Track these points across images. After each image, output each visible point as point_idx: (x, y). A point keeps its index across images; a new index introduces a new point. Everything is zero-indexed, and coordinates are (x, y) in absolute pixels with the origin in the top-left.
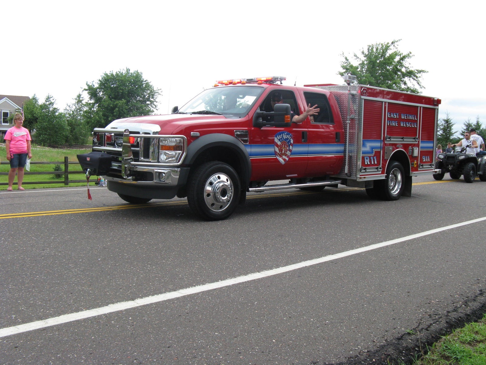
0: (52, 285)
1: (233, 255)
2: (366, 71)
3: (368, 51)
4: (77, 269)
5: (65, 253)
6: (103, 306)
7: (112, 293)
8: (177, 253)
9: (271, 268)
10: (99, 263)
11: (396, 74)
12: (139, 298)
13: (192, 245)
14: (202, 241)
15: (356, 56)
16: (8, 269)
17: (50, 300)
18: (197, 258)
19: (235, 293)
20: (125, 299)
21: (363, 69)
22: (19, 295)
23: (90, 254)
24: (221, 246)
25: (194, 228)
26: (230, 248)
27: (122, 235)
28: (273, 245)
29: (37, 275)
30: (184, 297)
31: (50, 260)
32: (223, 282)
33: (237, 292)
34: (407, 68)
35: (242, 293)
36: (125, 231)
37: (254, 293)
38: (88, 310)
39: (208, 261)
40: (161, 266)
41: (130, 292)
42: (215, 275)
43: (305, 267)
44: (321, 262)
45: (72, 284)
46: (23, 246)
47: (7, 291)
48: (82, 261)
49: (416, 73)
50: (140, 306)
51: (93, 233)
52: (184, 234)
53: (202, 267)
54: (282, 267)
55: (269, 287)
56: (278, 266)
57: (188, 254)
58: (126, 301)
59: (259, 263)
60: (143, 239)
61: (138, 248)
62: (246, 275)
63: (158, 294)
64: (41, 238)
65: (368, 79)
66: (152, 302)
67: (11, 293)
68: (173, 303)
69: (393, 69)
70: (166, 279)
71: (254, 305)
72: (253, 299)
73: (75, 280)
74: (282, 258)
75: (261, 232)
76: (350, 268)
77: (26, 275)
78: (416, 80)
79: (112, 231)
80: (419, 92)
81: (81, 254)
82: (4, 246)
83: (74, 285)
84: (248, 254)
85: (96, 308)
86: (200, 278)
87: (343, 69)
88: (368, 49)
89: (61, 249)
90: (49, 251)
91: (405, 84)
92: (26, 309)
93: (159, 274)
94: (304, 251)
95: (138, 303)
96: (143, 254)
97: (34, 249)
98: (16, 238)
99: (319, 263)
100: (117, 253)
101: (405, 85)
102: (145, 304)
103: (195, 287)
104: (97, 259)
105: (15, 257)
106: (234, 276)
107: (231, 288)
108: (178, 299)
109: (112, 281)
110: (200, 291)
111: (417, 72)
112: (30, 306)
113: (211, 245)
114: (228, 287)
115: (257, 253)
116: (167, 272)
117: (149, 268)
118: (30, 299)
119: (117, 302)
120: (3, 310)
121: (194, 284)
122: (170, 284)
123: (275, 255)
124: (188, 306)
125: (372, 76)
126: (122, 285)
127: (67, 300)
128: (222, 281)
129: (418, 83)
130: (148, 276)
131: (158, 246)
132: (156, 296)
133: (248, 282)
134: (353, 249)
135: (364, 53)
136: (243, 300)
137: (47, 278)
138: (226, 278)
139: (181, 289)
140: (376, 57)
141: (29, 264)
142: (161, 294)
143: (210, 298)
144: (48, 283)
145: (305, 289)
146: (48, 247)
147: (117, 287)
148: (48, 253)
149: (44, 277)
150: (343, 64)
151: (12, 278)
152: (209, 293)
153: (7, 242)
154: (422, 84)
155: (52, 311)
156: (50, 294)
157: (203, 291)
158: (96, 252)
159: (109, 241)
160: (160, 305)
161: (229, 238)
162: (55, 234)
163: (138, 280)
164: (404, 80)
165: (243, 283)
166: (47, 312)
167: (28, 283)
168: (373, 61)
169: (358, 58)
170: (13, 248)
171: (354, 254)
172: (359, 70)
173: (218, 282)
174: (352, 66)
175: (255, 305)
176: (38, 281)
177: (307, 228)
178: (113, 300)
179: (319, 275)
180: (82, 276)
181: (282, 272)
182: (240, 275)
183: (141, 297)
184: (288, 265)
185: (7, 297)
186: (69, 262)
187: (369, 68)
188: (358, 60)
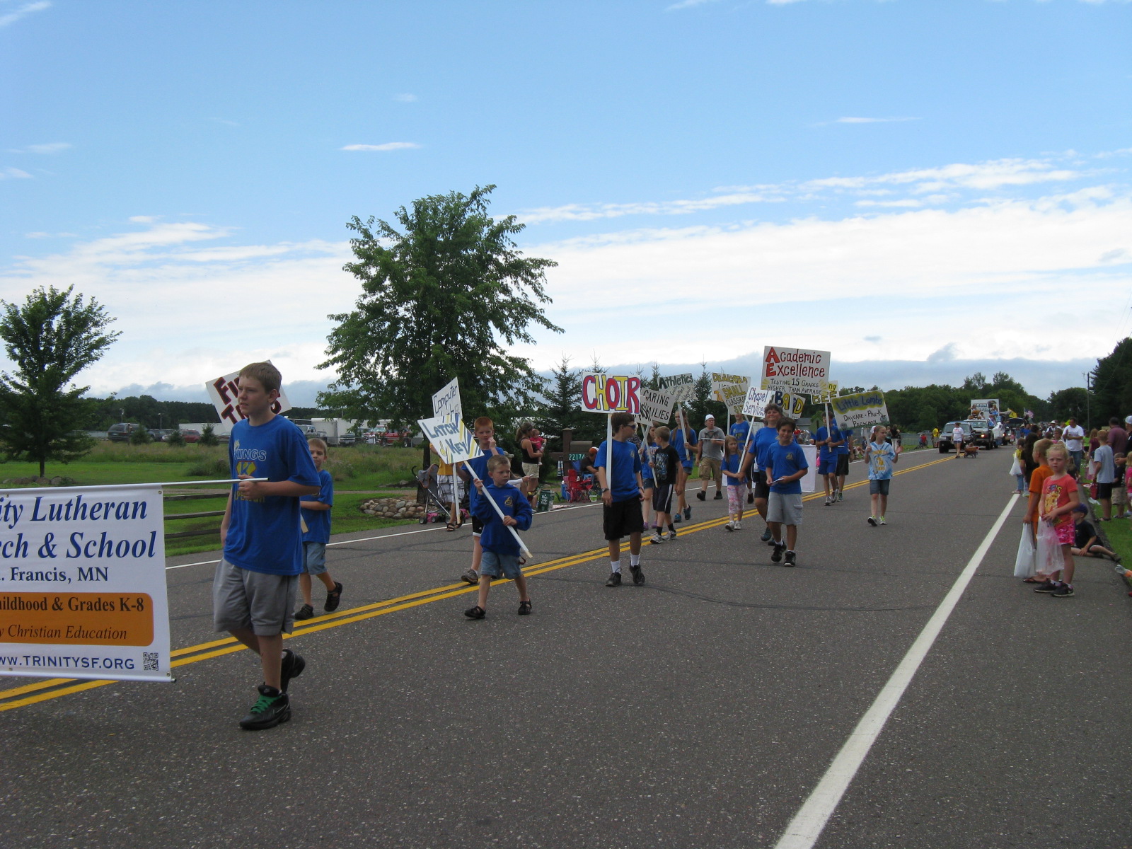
2: (415, 261)
3: (417, 216)
11: (485, 269)
15: (389, 227)
21: (408, 258)
34: (509, 254)
49: (530, 265)
65: (423, 279)
69: (479, 258)
78: (530, 284)
80: (538, 308)
87: (360, 258)
88: (417, 211)
91: (506, 290)
101: (505, 294)
111: (530, 263)
125: (430, 273)
129: (536, 291)
135: (408, 219)
140: (437, 229)
150: (359, 247)
154: (545, 293)
164: (505, 283)
168: (429, 240)
169: (395, 232)
172: (396, 259)
174: (380, 251)
177: (527, 765)
187: (421, 254)
188: (392, 236)
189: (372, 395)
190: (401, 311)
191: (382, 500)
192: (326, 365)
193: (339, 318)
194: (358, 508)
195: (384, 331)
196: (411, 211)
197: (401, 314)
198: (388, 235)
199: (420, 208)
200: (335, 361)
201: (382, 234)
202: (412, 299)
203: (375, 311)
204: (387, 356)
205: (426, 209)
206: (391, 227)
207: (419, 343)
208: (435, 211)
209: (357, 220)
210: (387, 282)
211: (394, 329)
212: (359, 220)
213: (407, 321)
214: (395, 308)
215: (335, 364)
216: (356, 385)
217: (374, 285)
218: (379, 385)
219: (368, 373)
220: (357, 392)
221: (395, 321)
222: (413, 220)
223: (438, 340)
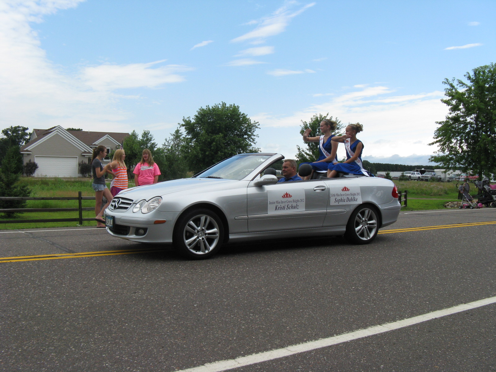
0: (142, 336)
1: (346, 302)
2: (475, 97)
3: (475, 76)
4: (171, 317)
5: (158, 297)
6: (199, 366)
7: (210, 349)
8: (283, 299)
9: (394, 320)
10: (195, 310)
12: (241, 355)
13: (299, 290)
14: (309, 284)
15: (462, 82)
16: (96, 314)
17: (137, 356)
18: (306, 305)
19: (354, 353)
20: (225, 357)
21: (471, 95)
22: (104, 347)
23: (185, 299)
24: (333, 291)
25: (299, 269)
26: (342, 293)
27: (221, 277)
28: (392, 291)
29: (126, 323)
30: (294, 356)
31: (141, 305)
32: (339, 336)
33: (357, 351)
35: (363, 352)
36: (224, 272)
37: (378, 352)
38: (180, 371)
39: (319, 310)
40: (265, 315)
41: (231, 348)
42: (328, 328)
43: (434, 319)
44: (453, 313)
45: (164, 336)
46: (114, 287)
47: (92, 342)
48: (177, 306)
50: (243, 367)
51: (189, 274)
52: (290, 277)
53: (313, 317)
54: (407, 318)
55: (395, 345)
56: (402, 318)
57: (295, 301)
58: (225, 360)
59: (379, 312)
60: (244, 281)
61: (239, 293)
62: (365, 329)
63: (263, 352)
64: (134, 279)
65: (477, 104)
66: (256, 362)
67: (97, 344)
68: (281, 364)
70: (271, 332)
71: (379, 369)
72: (378, 362)
73: (168, 330)
74: (406, 307)
75: (376, 274)
76: (491, 322)
77: (114, 322)
79: (209, 272)
81: (175, 298)
82: (94, 287)
83: (166, 337)
84: (364, 302)
85: (190, 368)
86: (311, 331)
87: (450, 96)
88: (475, 73)
89: (154, 292)
90: (140, 295)
92: (111, 365)
93: (263, 325)
94: (429, 298)
95: (240, 362)
96: (244, 299)
97: (125, 291)
98: (107, 278)
99: (451, 315)
100: (216, 298)
102: (248, 364)
103: (306, 343)
104: (193, 305)
105: (104, 300)
106: (351, 329)
107: (349, 345)
108: (286, 358)
109: (209, 333)
110: (313, 348)
112: (115, 362)
113: (320, 290)
114: (346, 344)
115: (375, 300)
116: (273, 322)
117: (252, 317)
118: (116, 352)
119: (215, 361)
120: (85, 365)
121: (305, 339)
122: (276, 339)
123: (396, 303)
124: (299, 368)
125: (481, 102)
126: (221, 339)
127: (157, 356)
128: (337, 335)
130: (250, 327)
131: (260, 290)
132: (260, 353)
133: (369, 337)
134: (489, 297)
135: (471, 77)
136: (366, 362)
137: (137, 326)
138: (343, 332)
139: (290, 345)
140: (485, 81)
141: (118, 310)
142: (266, 351)
143: (325, 358)
144: (137, 334)
145: (440, 349)
146: (140, 289)
147: (215, 340)
148: (139, 297)
149: (134, 326)
150: (449, 92)
151: (98, 325)
152: (323, 351)
153: (98, 282)
155: (139, 369)
156: (138, 348)
157: (317, 349)
158: (191, 296)
159: (207, 283)
160: (266, 366)
161: (341, 282)
162: (148, 275)
163: (239, 332)
165: (363, 339)
166: (134, 370)
167: (115, 333)
168: (481, 86)
169: (464, 84)
170: (103, 289)
171: (492, 304)
172: (465, 96)
173: (333, 337)
174: (457, 93)
175: (381, 369)
176: (126, 330)
177: (428, 269)
178: (210, 358)
179: (455, 330)
180: (175, 326)
181: (408, 325)
182: (358, 328)
183: (243, 355)
184: (413, 316)
185: (91, 349)
186: (162, 308)
187: (477, 93)
188: (464, 86)
189: (454, 157)
190: (469, 119)
191: (454, 202)
192: (433, 144)
193: (440, 123)
194: (443, 205)
195: (460, 129)
196: (472, 74)
197: (468, 121)
198: (462, 86)
199: (476, 72)
200: (437, 142)
201: (459, 85)
202: (474, 113)
203: (456, 119)
204: (461, 140)
205: (479, 72)
206: (463, 82)
207: (477, 134)
208: (484, 72)
209: (447, 80)
210: (461, 107)
211: (465, 127)
212: (448, 80)
213: (472, 123)
214: (465, 118)
215: (437, 143)
216: (447, 152)
217: (455, 108)
218: (458, 152)
219: (452, 147)
220: (447, 156)
221: (466, 124)
222: (473, 78)
223: (486, 132)
